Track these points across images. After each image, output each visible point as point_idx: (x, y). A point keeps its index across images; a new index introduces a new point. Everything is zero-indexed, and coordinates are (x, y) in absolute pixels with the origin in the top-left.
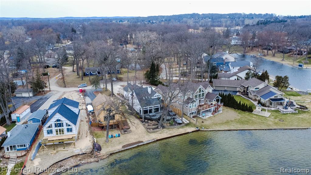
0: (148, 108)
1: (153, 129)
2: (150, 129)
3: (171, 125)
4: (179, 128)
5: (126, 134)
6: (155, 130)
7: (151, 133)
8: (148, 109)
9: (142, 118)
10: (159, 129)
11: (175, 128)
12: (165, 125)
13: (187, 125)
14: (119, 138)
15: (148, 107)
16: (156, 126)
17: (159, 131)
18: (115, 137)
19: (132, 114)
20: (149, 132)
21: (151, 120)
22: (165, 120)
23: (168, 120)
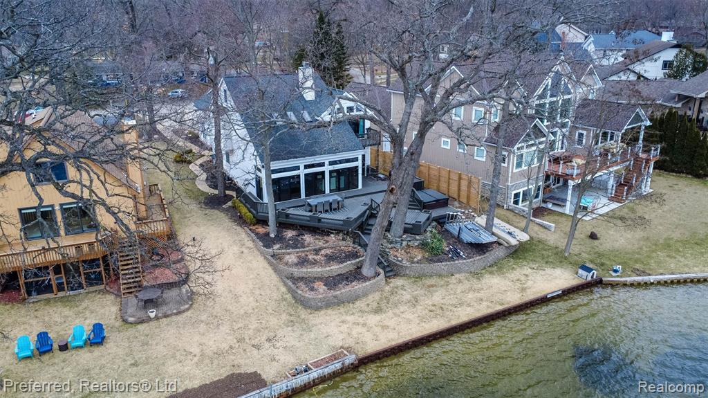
0: (300, 168)
1: (332, 282)
2: (309, 281)
3: (435, 255)
4: (477, 275)
5: (150, 319)
6: (344, 290)
7: (318, 309)
8: (302, 172)
9: (264, 222)
10: (366, 279)
11: (460, 271)
12: (398, 255)
13: (519, 252)
14: (97, 351)
15: (301, 162)
16: (349, 265)
17: (365, 295)
18: (64, 348)
19: (213, 202)
20: (304, 303)
21: (318, 229)
22: (397, 229)
23: (412, 230)
